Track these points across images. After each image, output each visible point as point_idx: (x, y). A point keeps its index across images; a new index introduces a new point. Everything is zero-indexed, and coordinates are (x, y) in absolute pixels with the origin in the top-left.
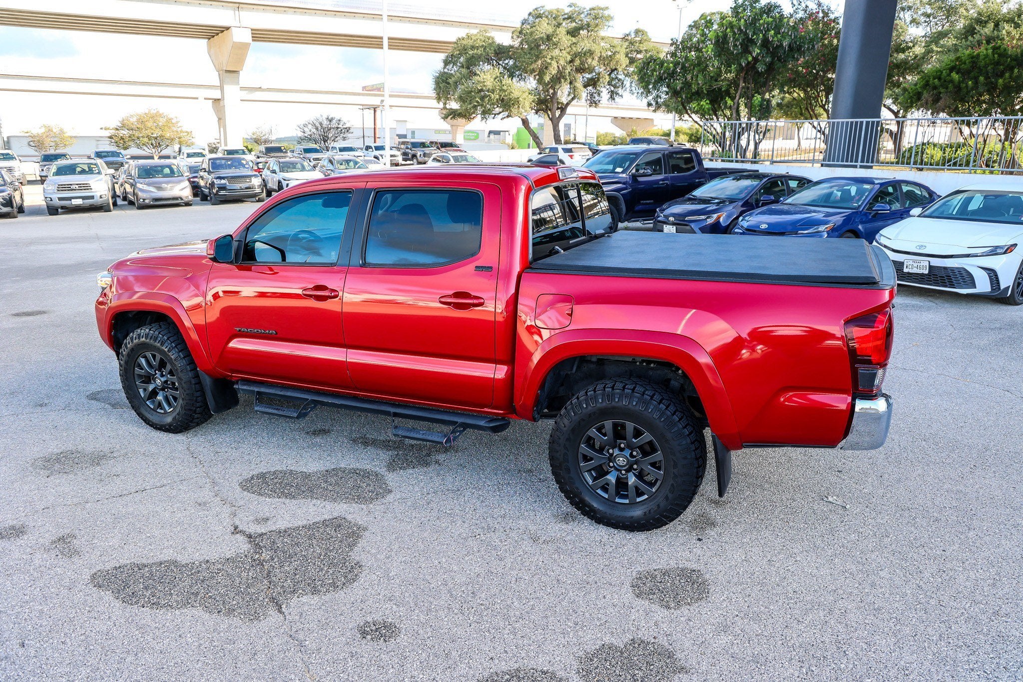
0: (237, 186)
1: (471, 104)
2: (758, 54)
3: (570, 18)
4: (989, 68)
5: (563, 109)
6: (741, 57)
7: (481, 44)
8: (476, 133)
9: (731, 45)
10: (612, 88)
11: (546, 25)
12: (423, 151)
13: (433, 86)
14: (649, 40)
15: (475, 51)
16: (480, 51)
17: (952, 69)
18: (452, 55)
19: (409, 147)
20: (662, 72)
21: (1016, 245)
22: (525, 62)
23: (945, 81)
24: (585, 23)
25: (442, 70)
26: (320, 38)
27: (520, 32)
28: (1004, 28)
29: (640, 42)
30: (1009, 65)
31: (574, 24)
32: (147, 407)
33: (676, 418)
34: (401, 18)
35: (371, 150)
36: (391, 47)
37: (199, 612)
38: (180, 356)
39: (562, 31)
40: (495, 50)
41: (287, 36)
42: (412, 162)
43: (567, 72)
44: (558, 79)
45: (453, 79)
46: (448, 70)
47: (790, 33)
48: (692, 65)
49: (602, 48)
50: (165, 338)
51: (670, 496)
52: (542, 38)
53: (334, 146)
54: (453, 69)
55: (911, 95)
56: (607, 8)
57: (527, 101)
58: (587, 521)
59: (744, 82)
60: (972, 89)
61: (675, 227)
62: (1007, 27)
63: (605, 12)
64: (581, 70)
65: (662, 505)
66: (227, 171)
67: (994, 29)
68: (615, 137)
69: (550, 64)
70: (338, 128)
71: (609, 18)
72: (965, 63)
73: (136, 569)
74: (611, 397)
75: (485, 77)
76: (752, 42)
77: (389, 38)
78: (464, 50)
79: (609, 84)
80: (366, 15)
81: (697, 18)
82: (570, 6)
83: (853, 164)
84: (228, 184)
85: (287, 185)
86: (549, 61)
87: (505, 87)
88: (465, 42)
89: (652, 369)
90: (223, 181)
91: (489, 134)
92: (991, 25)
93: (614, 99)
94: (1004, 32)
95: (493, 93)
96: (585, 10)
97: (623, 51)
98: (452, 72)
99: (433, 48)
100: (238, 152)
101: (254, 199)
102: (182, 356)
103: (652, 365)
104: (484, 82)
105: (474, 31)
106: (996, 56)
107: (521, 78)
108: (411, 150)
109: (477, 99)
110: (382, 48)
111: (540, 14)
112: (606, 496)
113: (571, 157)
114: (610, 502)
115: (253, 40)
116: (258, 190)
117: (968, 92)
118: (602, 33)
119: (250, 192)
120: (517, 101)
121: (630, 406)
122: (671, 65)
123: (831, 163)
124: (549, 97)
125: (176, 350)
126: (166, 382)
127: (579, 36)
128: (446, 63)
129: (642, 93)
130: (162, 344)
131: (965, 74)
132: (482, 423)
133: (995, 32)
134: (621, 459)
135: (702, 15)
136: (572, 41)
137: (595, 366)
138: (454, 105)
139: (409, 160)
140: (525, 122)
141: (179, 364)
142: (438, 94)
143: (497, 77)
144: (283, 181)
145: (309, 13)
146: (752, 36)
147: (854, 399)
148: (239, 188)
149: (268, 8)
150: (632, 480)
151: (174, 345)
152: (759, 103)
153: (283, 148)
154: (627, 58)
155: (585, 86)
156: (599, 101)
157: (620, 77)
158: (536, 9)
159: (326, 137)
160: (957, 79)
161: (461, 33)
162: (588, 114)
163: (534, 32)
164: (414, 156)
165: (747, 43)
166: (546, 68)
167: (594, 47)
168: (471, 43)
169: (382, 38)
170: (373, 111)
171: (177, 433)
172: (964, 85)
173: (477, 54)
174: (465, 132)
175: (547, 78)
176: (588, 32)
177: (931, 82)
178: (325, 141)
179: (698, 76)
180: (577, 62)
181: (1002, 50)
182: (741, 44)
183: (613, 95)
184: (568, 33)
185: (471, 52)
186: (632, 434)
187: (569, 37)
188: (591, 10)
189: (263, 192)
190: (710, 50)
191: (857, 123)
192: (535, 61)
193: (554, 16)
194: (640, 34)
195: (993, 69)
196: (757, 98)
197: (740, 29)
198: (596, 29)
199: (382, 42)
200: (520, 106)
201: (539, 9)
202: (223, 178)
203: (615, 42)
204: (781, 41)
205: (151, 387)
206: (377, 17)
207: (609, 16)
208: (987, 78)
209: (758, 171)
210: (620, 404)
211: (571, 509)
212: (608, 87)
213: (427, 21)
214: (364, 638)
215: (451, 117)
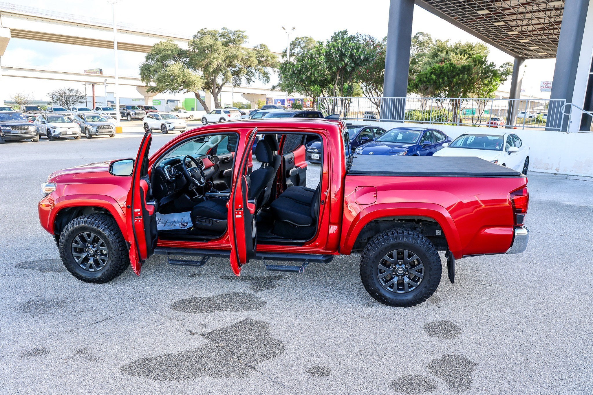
0: (19, 131)
1: (165, 83)
2: (348, 62)
3: (222, 35)
4: (449, 73)
5: (219, 88)
6: (339, 63)
7: (170, 48)
8: (159, 101)
9: (334, 56)
10: (248, 77)
11: (209, 39)
12: (135, 111)
13: (140, 72)
14: (268, 50)
15: (166, 52)
16: (169, 52)
17: (432, 73)
18: (151, 54)
19: (125, 109)
20: (294, 69)
21: (498, 160)
22: (197, 60)
23: (429, 79)
24: (232, 39)
25: (145, 63)
26: (60, 38)
27: (193, 42)
28: (451, 55)
29: (264, 51)
30: (457, 72)
31: (225, 40)
32: (80, 268)
33: (431, 246)
34: (121, 30)
35: (100, 110)
36: (119, 48)
37: (207, 379)
38: (111, 234)
39: (219, 43)
40: (178, 52)
41: (36, 35)
42: (126, 118)
43: (222, 67)
44: (217, 71)
45: (153, 68)
46: (149, 62)
47: (364, 52)
48: (311, 66)
49: (242, 54)
50: (100, 223)
51: (428, 286)
52: (207, 47)
53: (74, 107)
54: (150, 62)
55: (413, 85)
56: (245, 31)
57: (200, 83)
58: (381, 305)
59: (339, 76)
60: (442, 83)
61: (318, 155)
62: (452, 53)
63: (243, 34)
64: (229, 65)
65: (423, 292)
66: (10, 121)
67: (446, 55)
68: (243, 105)
69: (213, 62)
70: (76, 96)
71: (246, 37)
72: (437, 70)
73: (148, 362)
74: (396, 238)
75: (173, 68)
76: (345, 55)
77: (118, 43)
78: (159, 51)
79: (247, 74)
80: (92, 26)
81: (294, 40)
82: (223, 29)
83: (401, 120)
84: (11, 130)
85: (54, 131)
86: (212, 60)
87: (186, 74)
88: (159, 47)
89: (403, 223)
90: (8, 128)
91: (167, 102)
92: (445, 53)
93: (249, 83)
94: (451, 56)
95: (179, 78)
96: (232, 32)
97: (254, 56)
98: (151, 64)
99: (135, 49)
100: (5, 109)
101: (30, 140)
102: (113, 233)
103: (403, 222)
104: (173, 71)
105: (164, 40)
106: (451, 68)
107: (196, 69)
108: (126, 110)
109: (169, 81)
110: (114, 49)
111: (205, 32)
112: (392, 290)
113: (229, 116)
114: (395, 293)
115: (12, 37)
116: (34, 134)
117: (440, 85)
118: (243, 45)
119: (28, 135)
120: (193, 83)
121: (408, 242)
122: (299, 66)
123: (385, 120)
124: (210, 81)
125: (109, 230)
126: (96, 251)
127: (229, 46)
128: (147, 58)
129: (265, 80)
130: (98, 227)
131: (438, 76)
132: (320, 258)
133: (447, 56)
134: (401, 270)
135: (296, 38)
136: (225, 49)
137: (374, 224)
138: (153, 84)
139: (125, 116)
140: (197, 95)
141: (111, 239)
142: (143, 77)
143: (181, 68)
144: (51, 129)
145: (52, 22)
146: (345, 52)
147: (514, 230)
148: (20, 133)
149: (23, 16)
150: (406, 280)
151: (107, 227)
152: (347, 88)
153: (38, 107)
154: (257, 60)
155: (233, 75)
156: (240, 84)
157: (252, 70)
158: (202, 29)
159: (68, 101)
160: (435, 78)
161: (157, 41)
162: (233, 91)
163: (203, 43)
164: (129, 114)
165: (342, 56)
166: (210, 64)
167: (238, 53)
168: (163, 47)
169: (113, 42)
170: (92, 86)
171: (103, 283)
172: (438, 81)
173: (168, 54)
174: (153, 100)
175: (211, 70)
176: (234, 44)
177: (422, 79)
178: (67, 104)
179: (314, 72)
180: (227, 61)
181: (454, 65)
182: (339, 56)
183: (249, 80)
184: (223, 44)
185: (164, 53)
186: (407, 257)
187: (223, 47)
188: (235, 32)
189: (37, 136)
190: (322, 59)
191: (394, 99)
192: (204, 60)
193: (213, 34)
194: (263, 47)
195: (451, 74)
196: (346, 85)
197: (338, 48)
198: (239, 43)
199: (113, 44)
200: (196, 86)
201: (204, 30)
202: (8, 126)
203: (250, 51)
204: (360, 55)
205: (84, 256)
206: (110, 29)
207: (246, 36)
208: (448, 78)
209: (352, 124)
210: (403, 241)
211: (372, 300)
212: (246, 76)
213: (132, 32)
214: (314, 376)
215: (151, 91)
